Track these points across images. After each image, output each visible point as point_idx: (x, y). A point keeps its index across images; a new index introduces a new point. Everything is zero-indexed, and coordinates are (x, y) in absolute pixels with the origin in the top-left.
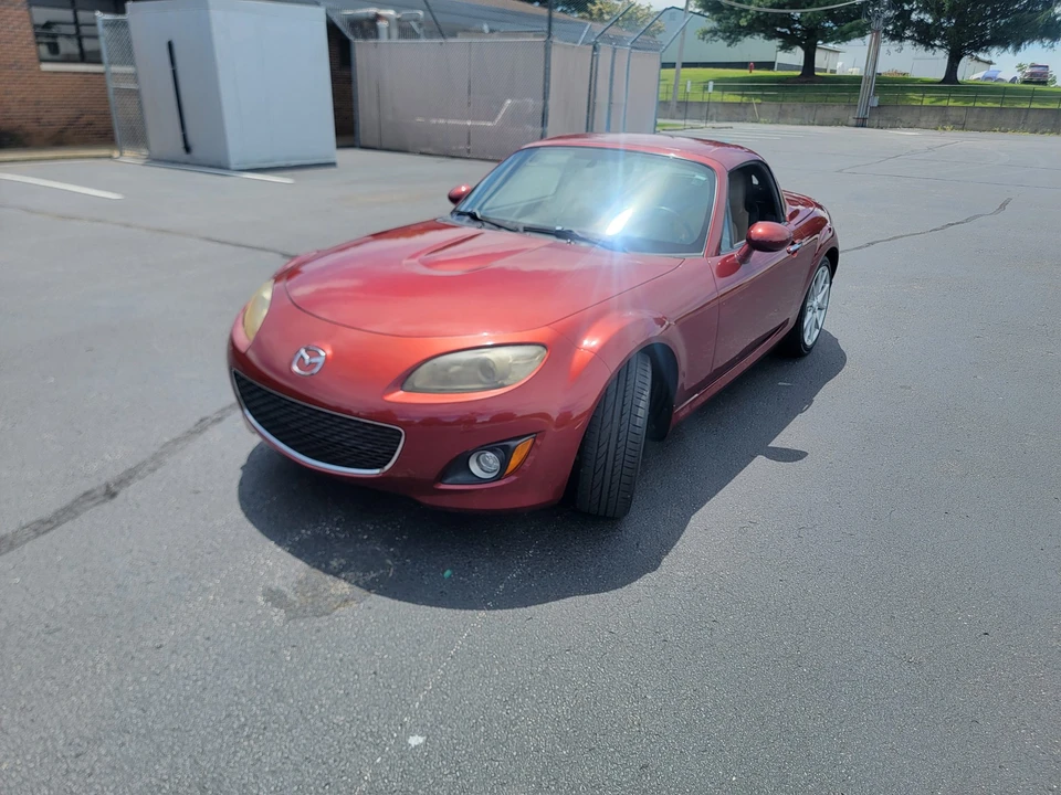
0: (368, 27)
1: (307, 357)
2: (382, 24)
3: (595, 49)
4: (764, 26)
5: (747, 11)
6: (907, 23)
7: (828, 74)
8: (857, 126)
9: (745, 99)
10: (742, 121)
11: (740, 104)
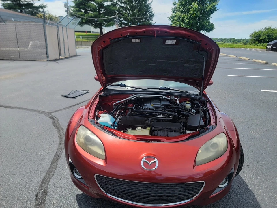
4: (89, 22)
5: (84, 18)
9: (88, 40)
11: (87, 41)
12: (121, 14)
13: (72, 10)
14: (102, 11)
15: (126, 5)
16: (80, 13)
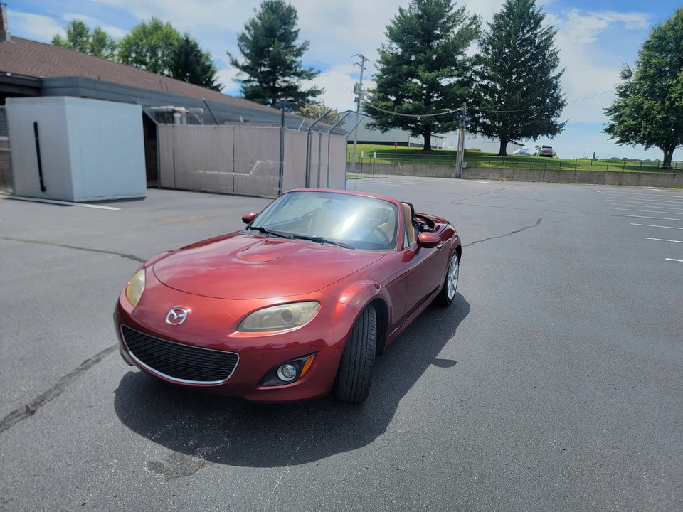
0: (168, 117)
1: (175, 314)
2: (177, 116)
3: (309, 133)
4: (402, 123)
5: (391, 115)
6: (478, 124)
7: (438, 149)
8: (456, 178)
9: (393, 162)
10: (393, 174)
11: (391, 165)
12: (478, 104)
13: (370, 98)
14: (436, 97)
15: (492, 83)
16: (386, 103)
